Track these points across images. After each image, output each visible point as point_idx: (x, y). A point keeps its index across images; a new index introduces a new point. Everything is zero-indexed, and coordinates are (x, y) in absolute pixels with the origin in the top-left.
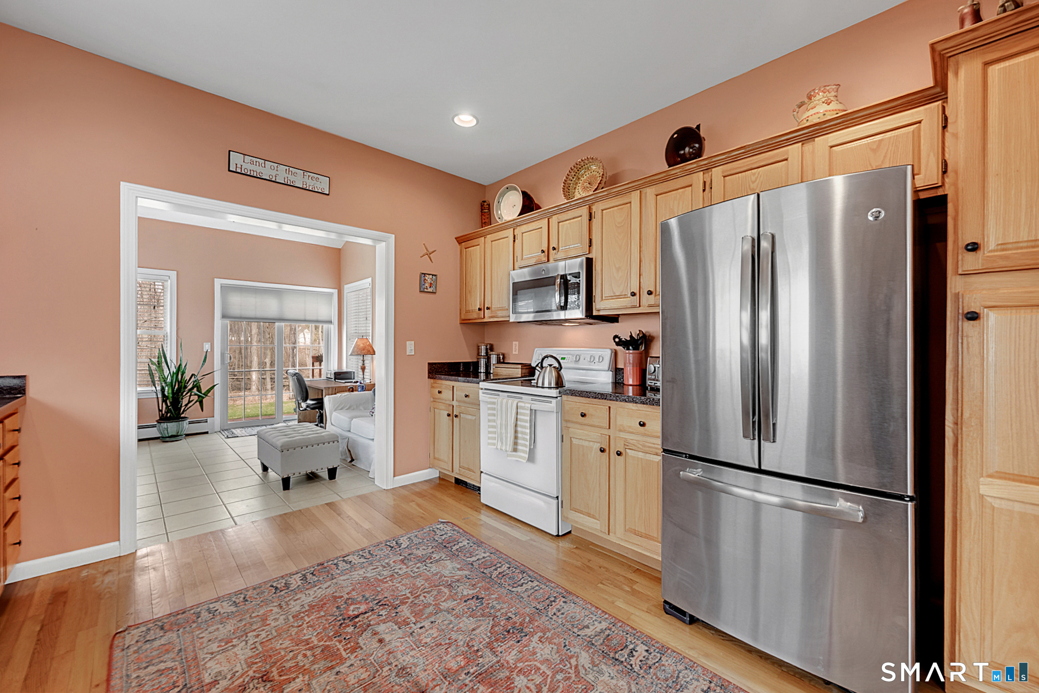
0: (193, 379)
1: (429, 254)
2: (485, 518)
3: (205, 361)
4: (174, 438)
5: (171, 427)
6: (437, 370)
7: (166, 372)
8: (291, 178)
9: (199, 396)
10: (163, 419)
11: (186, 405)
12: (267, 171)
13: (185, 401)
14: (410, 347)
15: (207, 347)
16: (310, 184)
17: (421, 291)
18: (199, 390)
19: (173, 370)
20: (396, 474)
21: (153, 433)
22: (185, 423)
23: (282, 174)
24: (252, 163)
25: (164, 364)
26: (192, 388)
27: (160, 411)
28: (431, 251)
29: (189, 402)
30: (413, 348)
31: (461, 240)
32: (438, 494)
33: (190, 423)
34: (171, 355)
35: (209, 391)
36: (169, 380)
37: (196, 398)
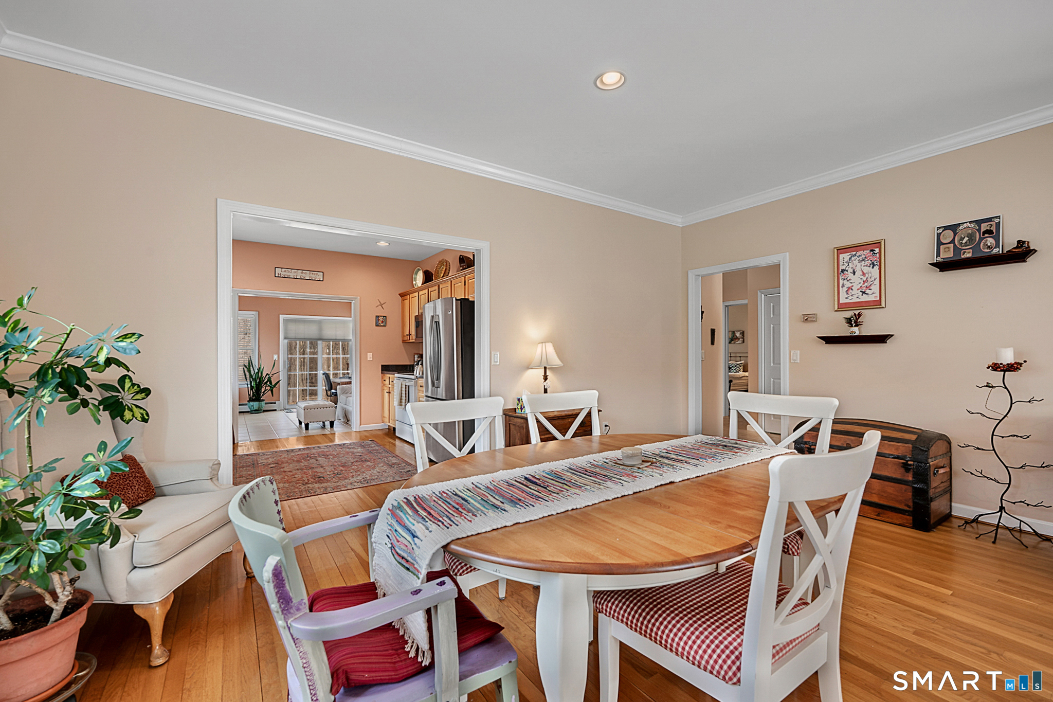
0: (267, 376)
1: (381, 305)
2: (398, 442)
3: (274, 366)
4: (258, 411)
5: (255, 405)
6: (386, 369)
7: (252, 373)
8: (304, 275)
9: (271, 387)
10: (251, 400)
11: (264, 392)
12: (292, 274)
13: (263, 390)
14: (370, 356)
15: (275, 357)
16: (313, 277)
17: (376, 326)
18: (271, 383)
19: (256, 371)
20: (362, 423)
21: (246, 408)
22: (263, 403)
23: (299, 274)
24: (285, 271)
25: (251, 368)
26: (267, 382)
27: (249, 395)
28: (382, 303)
29: (265, 390)
30: (371, 356)
31: (402, 295)
32: (385, 437)
33: (266, 403)
34: (255, 363)
35: (276, 384)
36: (254, 377)
37: (268, 388)
